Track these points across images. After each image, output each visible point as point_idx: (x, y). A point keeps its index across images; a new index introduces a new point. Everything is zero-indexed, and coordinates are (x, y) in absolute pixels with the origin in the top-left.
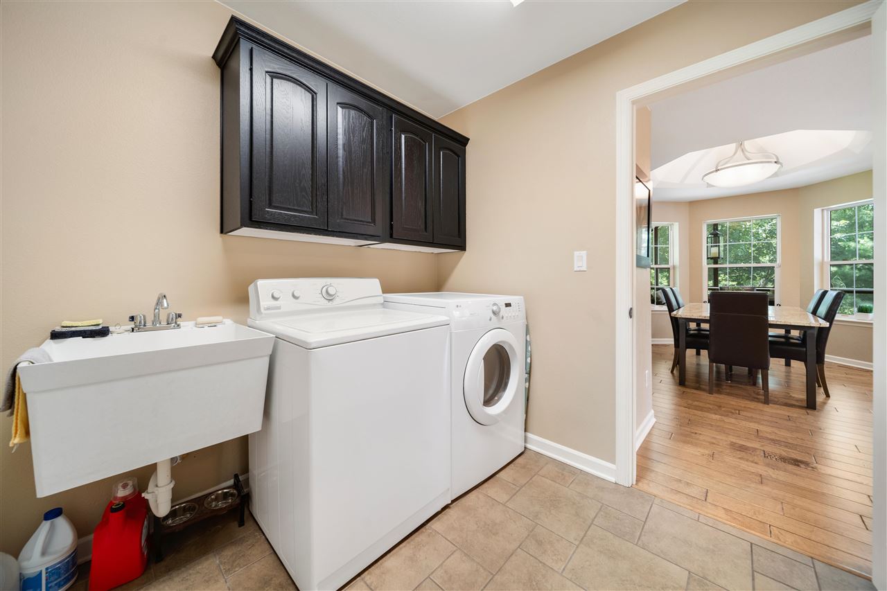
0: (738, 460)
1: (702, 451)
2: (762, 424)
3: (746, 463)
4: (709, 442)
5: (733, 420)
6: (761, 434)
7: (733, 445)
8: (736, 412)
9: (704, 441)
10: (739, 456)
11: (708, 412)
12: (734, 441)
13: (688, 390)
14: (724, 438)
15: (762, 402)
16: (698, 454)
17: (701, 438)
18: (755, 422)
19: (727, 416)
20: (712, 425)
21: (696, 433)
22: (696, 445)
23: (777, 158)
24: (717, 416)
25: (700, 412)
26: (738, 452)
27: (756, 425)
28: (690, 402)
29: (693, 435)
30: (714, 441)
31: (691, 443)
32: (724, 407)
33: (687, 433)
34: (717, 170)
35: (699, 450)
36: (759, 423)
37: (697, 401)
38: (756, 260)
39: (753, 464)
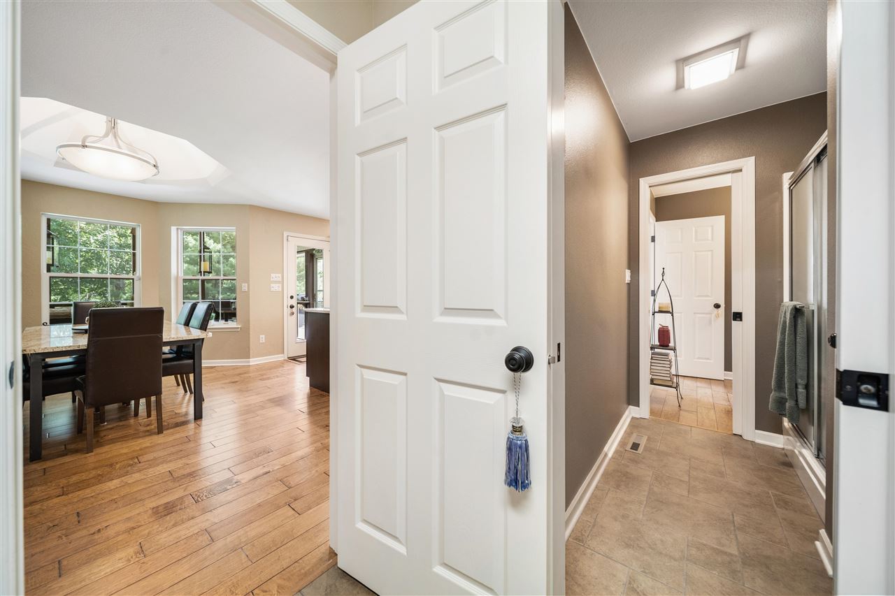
0: (174, 530)
1: (122, 554)
2: (170, 461)
3: (184, 526)
4: (124, 532)
5: (137, 476)
6: (176, 475)
7: (156, 511)
8: (134, 461)
9: (118, 534)
10: (172, 523)
11: (100, 482)
12: (154, 505)
13: (49, 464)
14: (141, 510)
15: (155, 434)
16: (120, 565)
17: (111, 532)
18: (162, 463)
19: (127, 474)
20: (115, 501)
21: (99, 531)
22: (109, 551)
23: (156, 162)
24: (115, 481)
25: (88, 491)
26: (168, 518)
27: (165, 466)
28: (63, 482)
29: (96, 537)
30: (131, 524)
31: (101, 555)
32: (117, 463)
33: (85, 540)
34: (84, 146)
35: (119, 555)
36: (167, 462)
37: (74, 474)
38: (84, 270)
39: (192, 521)
